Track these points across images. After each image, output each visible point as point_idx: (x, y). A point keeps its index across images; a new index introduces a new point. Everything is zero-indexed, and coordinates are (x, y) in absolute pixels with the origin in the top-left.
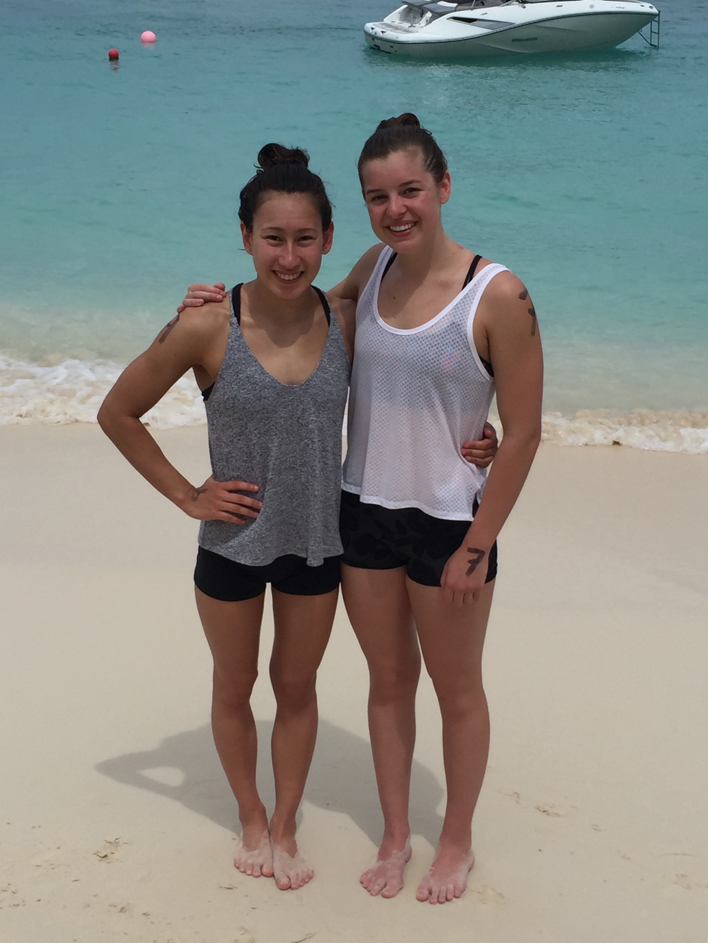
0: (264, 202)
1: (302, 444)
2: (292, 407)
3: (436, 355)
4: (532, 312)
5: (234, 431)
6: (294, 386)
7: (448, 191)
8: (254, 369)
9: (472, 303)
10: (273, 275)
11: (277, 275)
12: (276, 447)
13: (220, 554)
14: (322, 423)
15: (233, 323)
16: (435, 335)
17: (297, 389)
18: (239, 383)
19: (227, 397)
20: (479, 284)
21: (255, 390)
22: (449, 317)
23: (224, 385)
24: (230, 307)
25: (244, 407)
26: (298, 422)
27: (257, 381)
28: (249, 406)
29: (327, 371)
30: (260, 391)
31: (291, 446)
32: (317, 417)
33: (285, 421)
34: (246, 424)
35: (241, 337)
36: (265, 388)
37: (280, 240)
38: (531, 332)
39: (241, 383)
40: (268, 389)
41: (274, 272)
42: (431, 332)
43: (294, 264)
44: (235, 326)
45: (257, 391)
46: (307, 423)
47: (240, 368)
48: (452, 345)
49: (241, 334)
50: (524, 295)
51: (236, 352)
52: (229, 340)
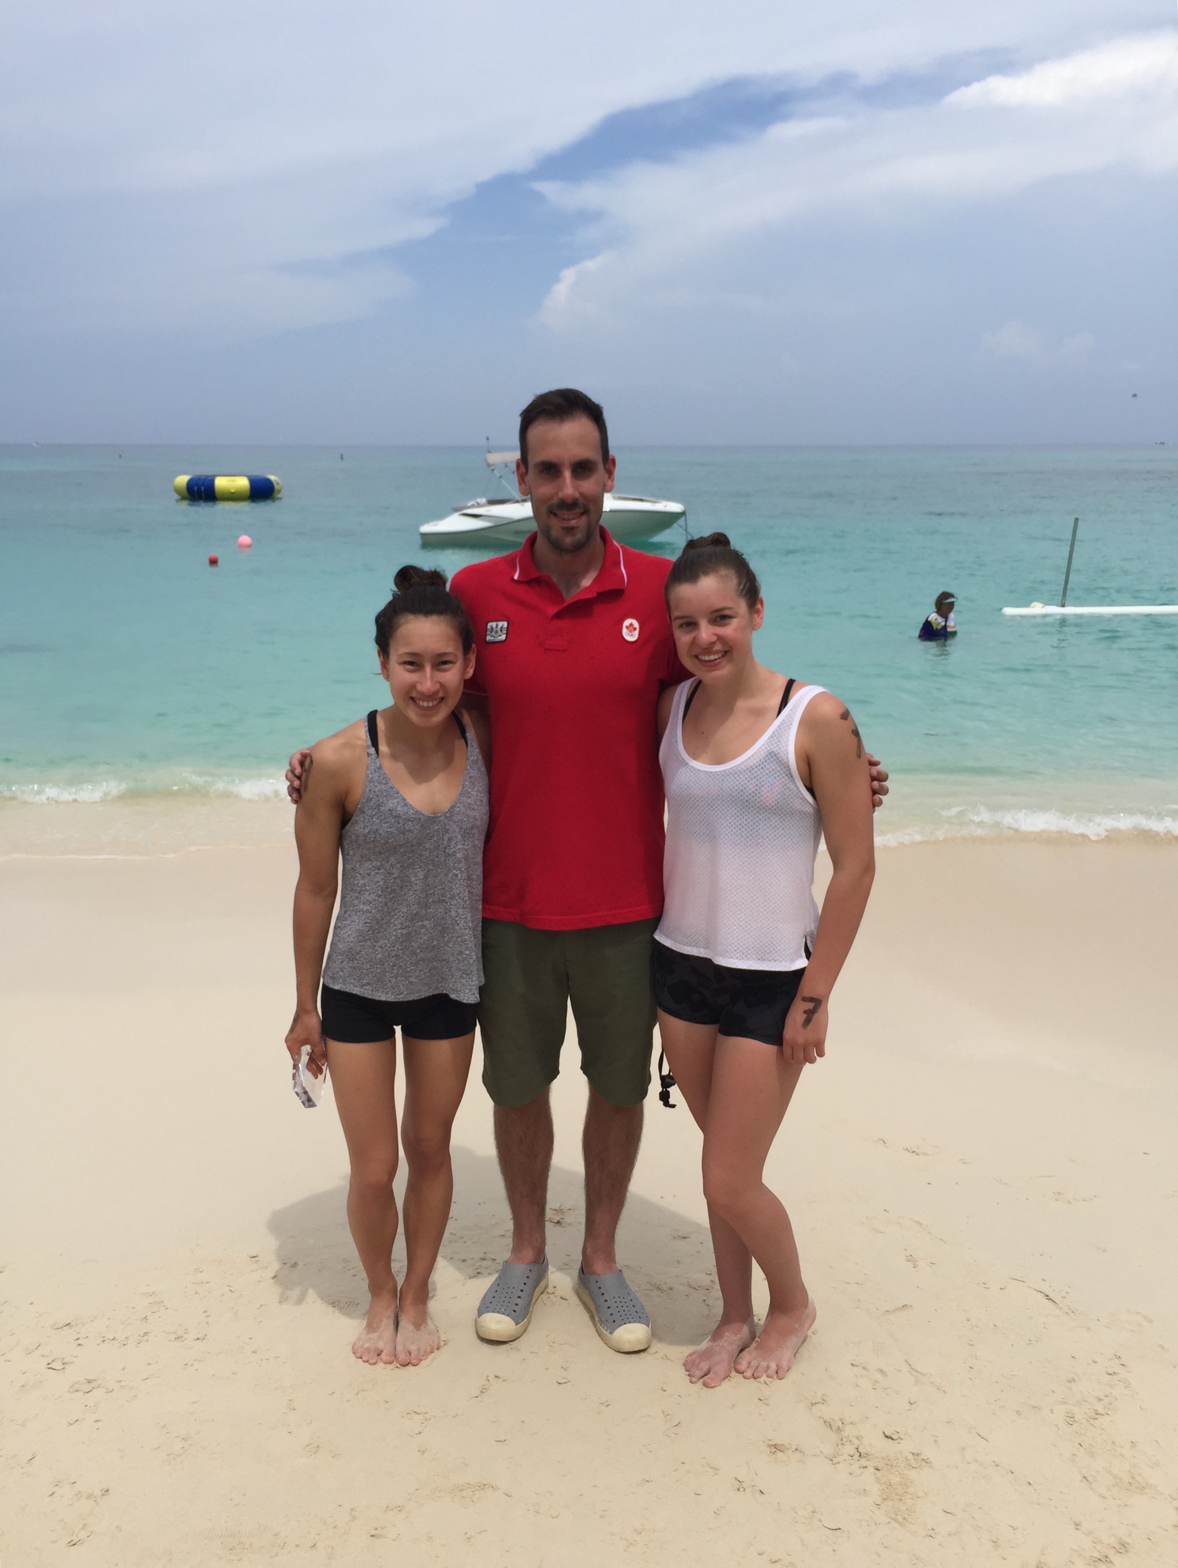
0: (398, 628)
1: (450, 875)
2: (437, 837)
3: (756, 788)
4: (856, 733)
5: (373, 864)
6: (439, 815)
7: (760, 617)
8: (395, 801)
9: (790, 729)
10: (411, 704)
11: (416, 702)
12: (421, 879)
13: (354, 992)
14: (467, 851)
15: (372, 754)
16: (754, 767)
17: (442, 818)
18: (381, 816)
19: (367, 831)
20: (795, 708)
21: (399, 823)
22: (767, 746)
23: (364, 819)
24: (367, 737)
25: (387, 842)
26: (444, 852)
27: (399, 814)
28: (393, 839)
29: (469, 795)
30: (404, 824)
31: (439, 878)
32: (463, 844)
33: (430, 852)
34: (387, 857)
35: (380, 768)
36: (409, 820)
37: (418, 665)
38: (857, 754)
39: (383, 817)
40: (412, 821)
41: (412, 699)
42: (749, 764)
43: (433, 689)
44: (373, 757)
45: (401, 825)
46: (454, 852)
47: (381, 800)
48: (773, 775)
49: (381, 764)
50: (845, 715)
51: (376, 784)
52: (369, 772)
